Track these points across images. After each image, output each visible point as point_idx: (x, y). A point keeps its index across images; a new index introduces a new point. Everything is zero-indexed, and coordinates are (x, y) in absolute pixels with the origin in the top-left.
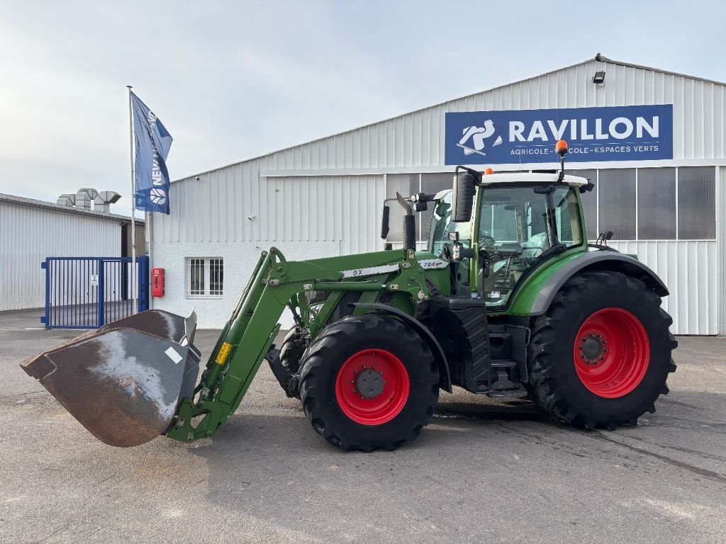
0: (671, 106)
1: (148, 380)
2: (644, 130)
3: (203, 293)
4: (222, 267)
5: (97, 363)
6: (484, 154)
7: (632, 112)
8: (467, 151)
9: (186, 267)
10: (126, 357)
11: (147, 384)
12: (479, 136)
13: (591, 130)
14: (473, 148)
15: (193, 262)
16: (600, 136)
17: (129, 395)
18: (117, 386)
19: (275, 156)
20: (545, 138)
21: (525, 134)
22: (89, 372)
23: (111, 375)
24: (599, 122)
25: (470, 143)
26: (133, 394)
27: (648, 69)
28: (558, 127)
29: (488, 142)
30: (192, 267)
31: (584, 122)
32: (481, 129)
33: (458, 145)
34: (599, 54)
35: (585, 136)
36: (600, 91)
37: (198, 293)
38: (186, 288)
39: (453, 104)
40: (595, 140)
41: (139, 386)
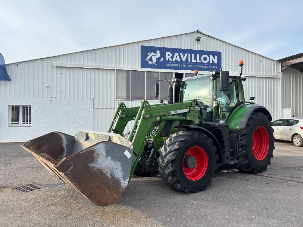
0: (221, 52)
1: (116, 169)
2: (213, 61)
3: (18, 124)
4: (30, 110)
5: (93, 161)
6: (156, 65)
7: (209, 53)
8: (150, 63)
9: (9, 110)
10: (106, 157)
11: (116, 171)
12: (155, 56)
13: (195, 59)
14: (152, 61)
15: (13, 107)
16: (198, 61)
17: (107, 177)
18: (102, 173)
19: (61, 57)
20: (179, 60)
21: (172, 58)
22: (89, 167)
23: (99, 167)
24: (198, 55)
25: (151, 59)
26: (110, 177)
27: (214, 38)
28: (184, 56)
29: (158, 59)
30: (12, 110)
31: (193, 55)
32: (155, 54)
33: (146, 59)
34: (198, 30)
35: (193, 61)
36: (198, 43)
37: (16, 124)
38: (9, 121)
39: (144, 42)
40: (197, 63)
41: (112, 172)
